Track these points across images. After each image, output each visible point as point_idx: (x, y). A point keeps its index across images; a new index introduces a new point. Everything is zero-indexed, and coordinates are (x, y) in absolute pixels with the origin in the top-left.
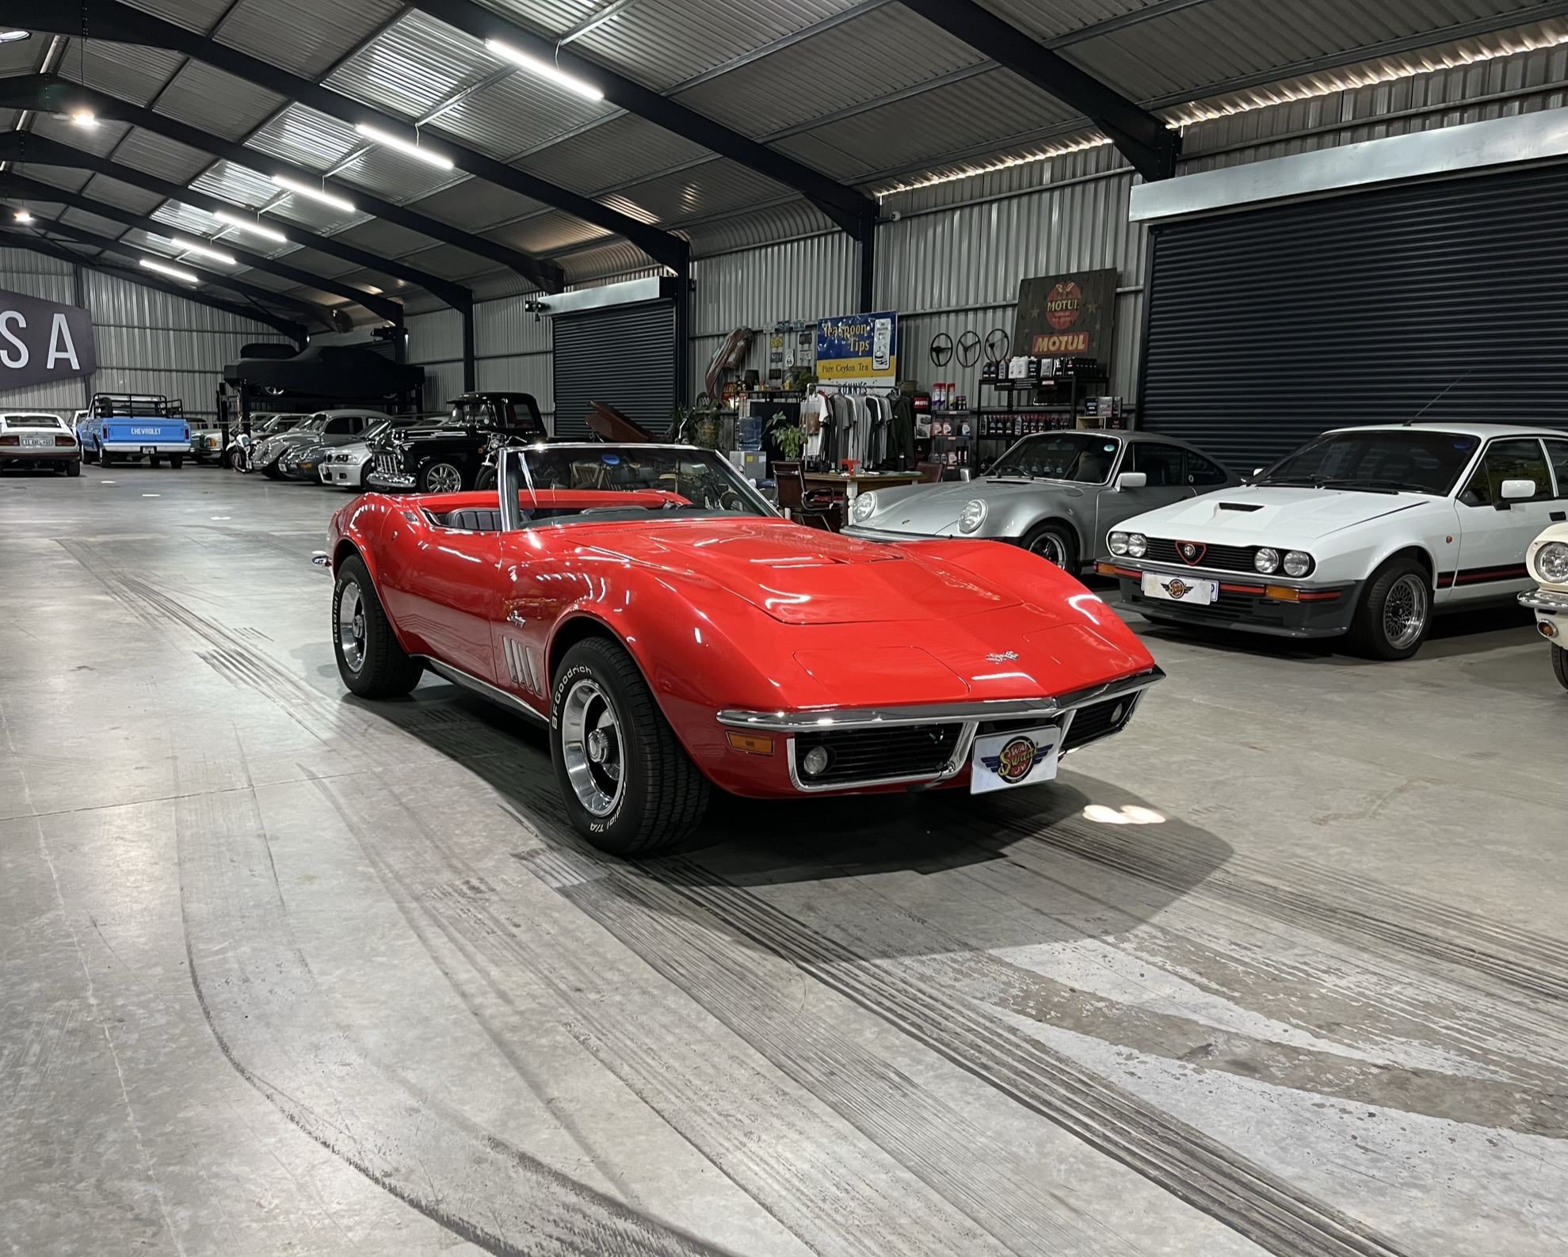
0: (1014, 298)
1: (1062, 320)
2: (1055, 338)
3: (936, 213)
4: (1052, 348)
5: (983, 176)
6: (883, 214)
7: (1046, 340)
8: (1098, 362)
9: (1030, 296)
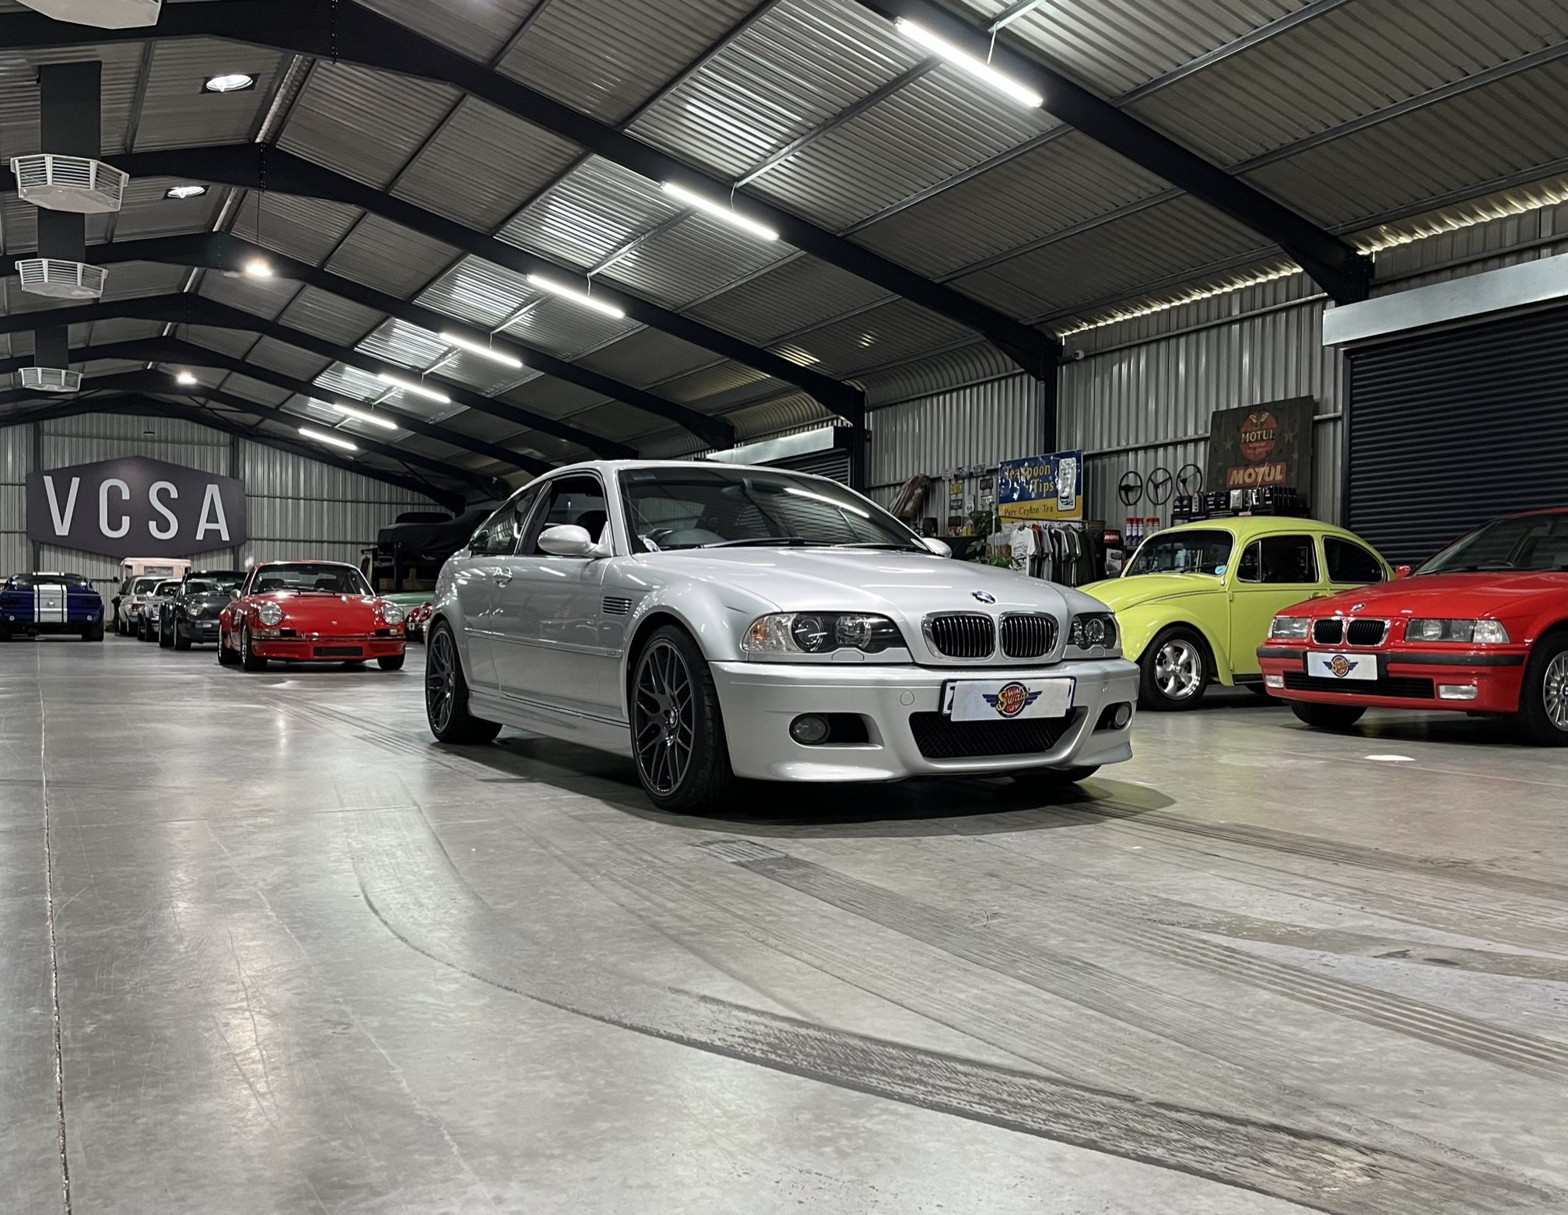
0: (1206, 432)
1: (1258, 451)
2: (1250, 470)
3: (1121, 349)
4: (1248, 480)
5: (1169, 311)
6: (1067, 354)
7: (1241, 472)
8: (1298, 491)
9: (1223, 428)
